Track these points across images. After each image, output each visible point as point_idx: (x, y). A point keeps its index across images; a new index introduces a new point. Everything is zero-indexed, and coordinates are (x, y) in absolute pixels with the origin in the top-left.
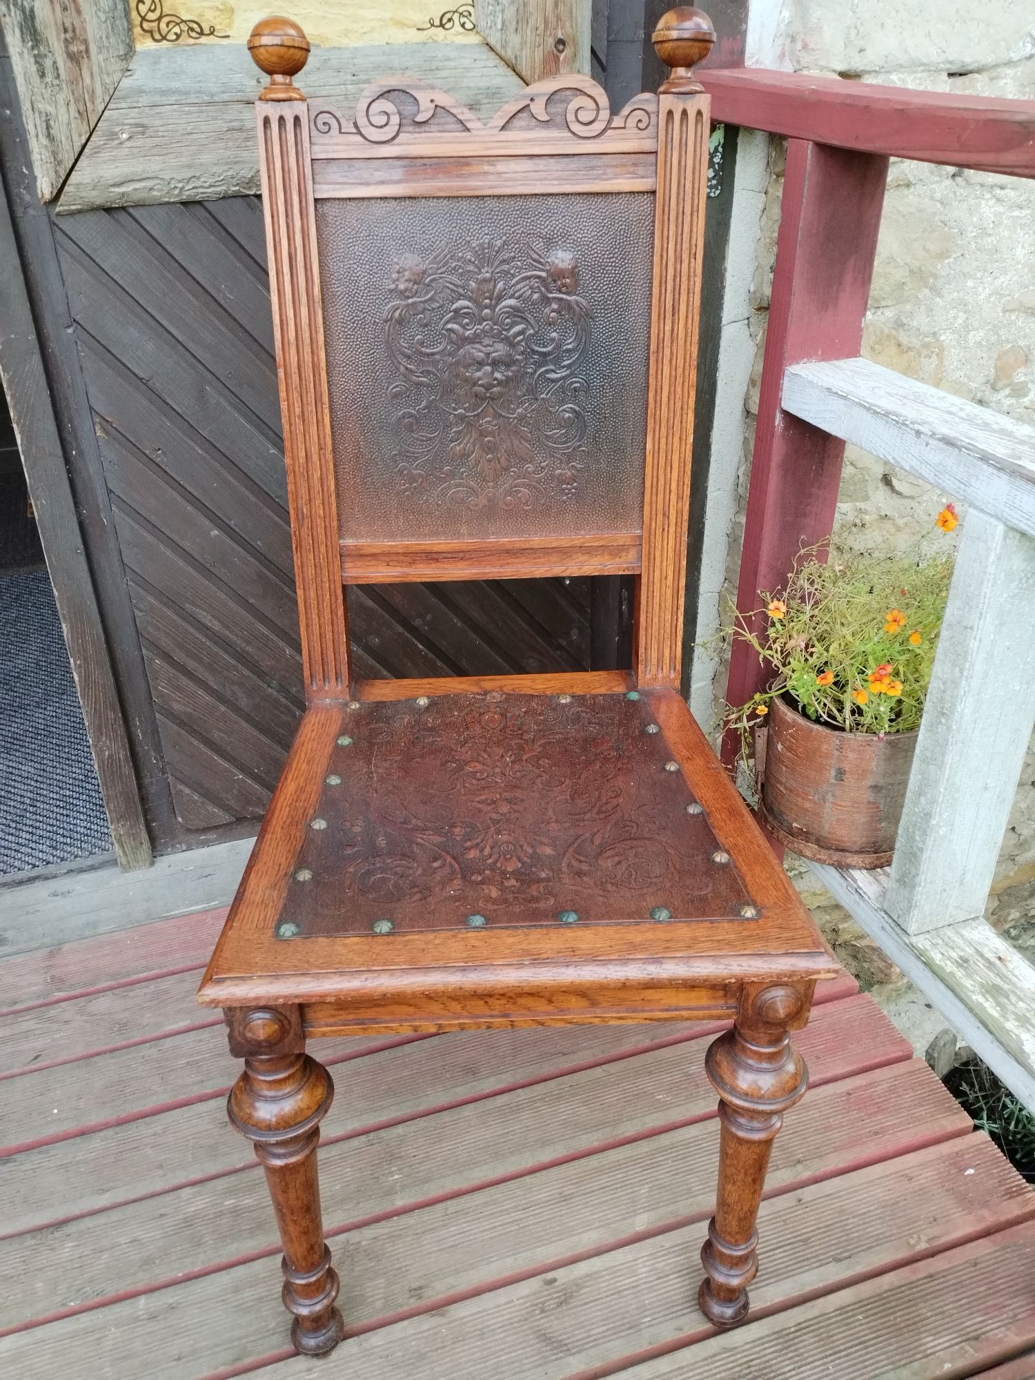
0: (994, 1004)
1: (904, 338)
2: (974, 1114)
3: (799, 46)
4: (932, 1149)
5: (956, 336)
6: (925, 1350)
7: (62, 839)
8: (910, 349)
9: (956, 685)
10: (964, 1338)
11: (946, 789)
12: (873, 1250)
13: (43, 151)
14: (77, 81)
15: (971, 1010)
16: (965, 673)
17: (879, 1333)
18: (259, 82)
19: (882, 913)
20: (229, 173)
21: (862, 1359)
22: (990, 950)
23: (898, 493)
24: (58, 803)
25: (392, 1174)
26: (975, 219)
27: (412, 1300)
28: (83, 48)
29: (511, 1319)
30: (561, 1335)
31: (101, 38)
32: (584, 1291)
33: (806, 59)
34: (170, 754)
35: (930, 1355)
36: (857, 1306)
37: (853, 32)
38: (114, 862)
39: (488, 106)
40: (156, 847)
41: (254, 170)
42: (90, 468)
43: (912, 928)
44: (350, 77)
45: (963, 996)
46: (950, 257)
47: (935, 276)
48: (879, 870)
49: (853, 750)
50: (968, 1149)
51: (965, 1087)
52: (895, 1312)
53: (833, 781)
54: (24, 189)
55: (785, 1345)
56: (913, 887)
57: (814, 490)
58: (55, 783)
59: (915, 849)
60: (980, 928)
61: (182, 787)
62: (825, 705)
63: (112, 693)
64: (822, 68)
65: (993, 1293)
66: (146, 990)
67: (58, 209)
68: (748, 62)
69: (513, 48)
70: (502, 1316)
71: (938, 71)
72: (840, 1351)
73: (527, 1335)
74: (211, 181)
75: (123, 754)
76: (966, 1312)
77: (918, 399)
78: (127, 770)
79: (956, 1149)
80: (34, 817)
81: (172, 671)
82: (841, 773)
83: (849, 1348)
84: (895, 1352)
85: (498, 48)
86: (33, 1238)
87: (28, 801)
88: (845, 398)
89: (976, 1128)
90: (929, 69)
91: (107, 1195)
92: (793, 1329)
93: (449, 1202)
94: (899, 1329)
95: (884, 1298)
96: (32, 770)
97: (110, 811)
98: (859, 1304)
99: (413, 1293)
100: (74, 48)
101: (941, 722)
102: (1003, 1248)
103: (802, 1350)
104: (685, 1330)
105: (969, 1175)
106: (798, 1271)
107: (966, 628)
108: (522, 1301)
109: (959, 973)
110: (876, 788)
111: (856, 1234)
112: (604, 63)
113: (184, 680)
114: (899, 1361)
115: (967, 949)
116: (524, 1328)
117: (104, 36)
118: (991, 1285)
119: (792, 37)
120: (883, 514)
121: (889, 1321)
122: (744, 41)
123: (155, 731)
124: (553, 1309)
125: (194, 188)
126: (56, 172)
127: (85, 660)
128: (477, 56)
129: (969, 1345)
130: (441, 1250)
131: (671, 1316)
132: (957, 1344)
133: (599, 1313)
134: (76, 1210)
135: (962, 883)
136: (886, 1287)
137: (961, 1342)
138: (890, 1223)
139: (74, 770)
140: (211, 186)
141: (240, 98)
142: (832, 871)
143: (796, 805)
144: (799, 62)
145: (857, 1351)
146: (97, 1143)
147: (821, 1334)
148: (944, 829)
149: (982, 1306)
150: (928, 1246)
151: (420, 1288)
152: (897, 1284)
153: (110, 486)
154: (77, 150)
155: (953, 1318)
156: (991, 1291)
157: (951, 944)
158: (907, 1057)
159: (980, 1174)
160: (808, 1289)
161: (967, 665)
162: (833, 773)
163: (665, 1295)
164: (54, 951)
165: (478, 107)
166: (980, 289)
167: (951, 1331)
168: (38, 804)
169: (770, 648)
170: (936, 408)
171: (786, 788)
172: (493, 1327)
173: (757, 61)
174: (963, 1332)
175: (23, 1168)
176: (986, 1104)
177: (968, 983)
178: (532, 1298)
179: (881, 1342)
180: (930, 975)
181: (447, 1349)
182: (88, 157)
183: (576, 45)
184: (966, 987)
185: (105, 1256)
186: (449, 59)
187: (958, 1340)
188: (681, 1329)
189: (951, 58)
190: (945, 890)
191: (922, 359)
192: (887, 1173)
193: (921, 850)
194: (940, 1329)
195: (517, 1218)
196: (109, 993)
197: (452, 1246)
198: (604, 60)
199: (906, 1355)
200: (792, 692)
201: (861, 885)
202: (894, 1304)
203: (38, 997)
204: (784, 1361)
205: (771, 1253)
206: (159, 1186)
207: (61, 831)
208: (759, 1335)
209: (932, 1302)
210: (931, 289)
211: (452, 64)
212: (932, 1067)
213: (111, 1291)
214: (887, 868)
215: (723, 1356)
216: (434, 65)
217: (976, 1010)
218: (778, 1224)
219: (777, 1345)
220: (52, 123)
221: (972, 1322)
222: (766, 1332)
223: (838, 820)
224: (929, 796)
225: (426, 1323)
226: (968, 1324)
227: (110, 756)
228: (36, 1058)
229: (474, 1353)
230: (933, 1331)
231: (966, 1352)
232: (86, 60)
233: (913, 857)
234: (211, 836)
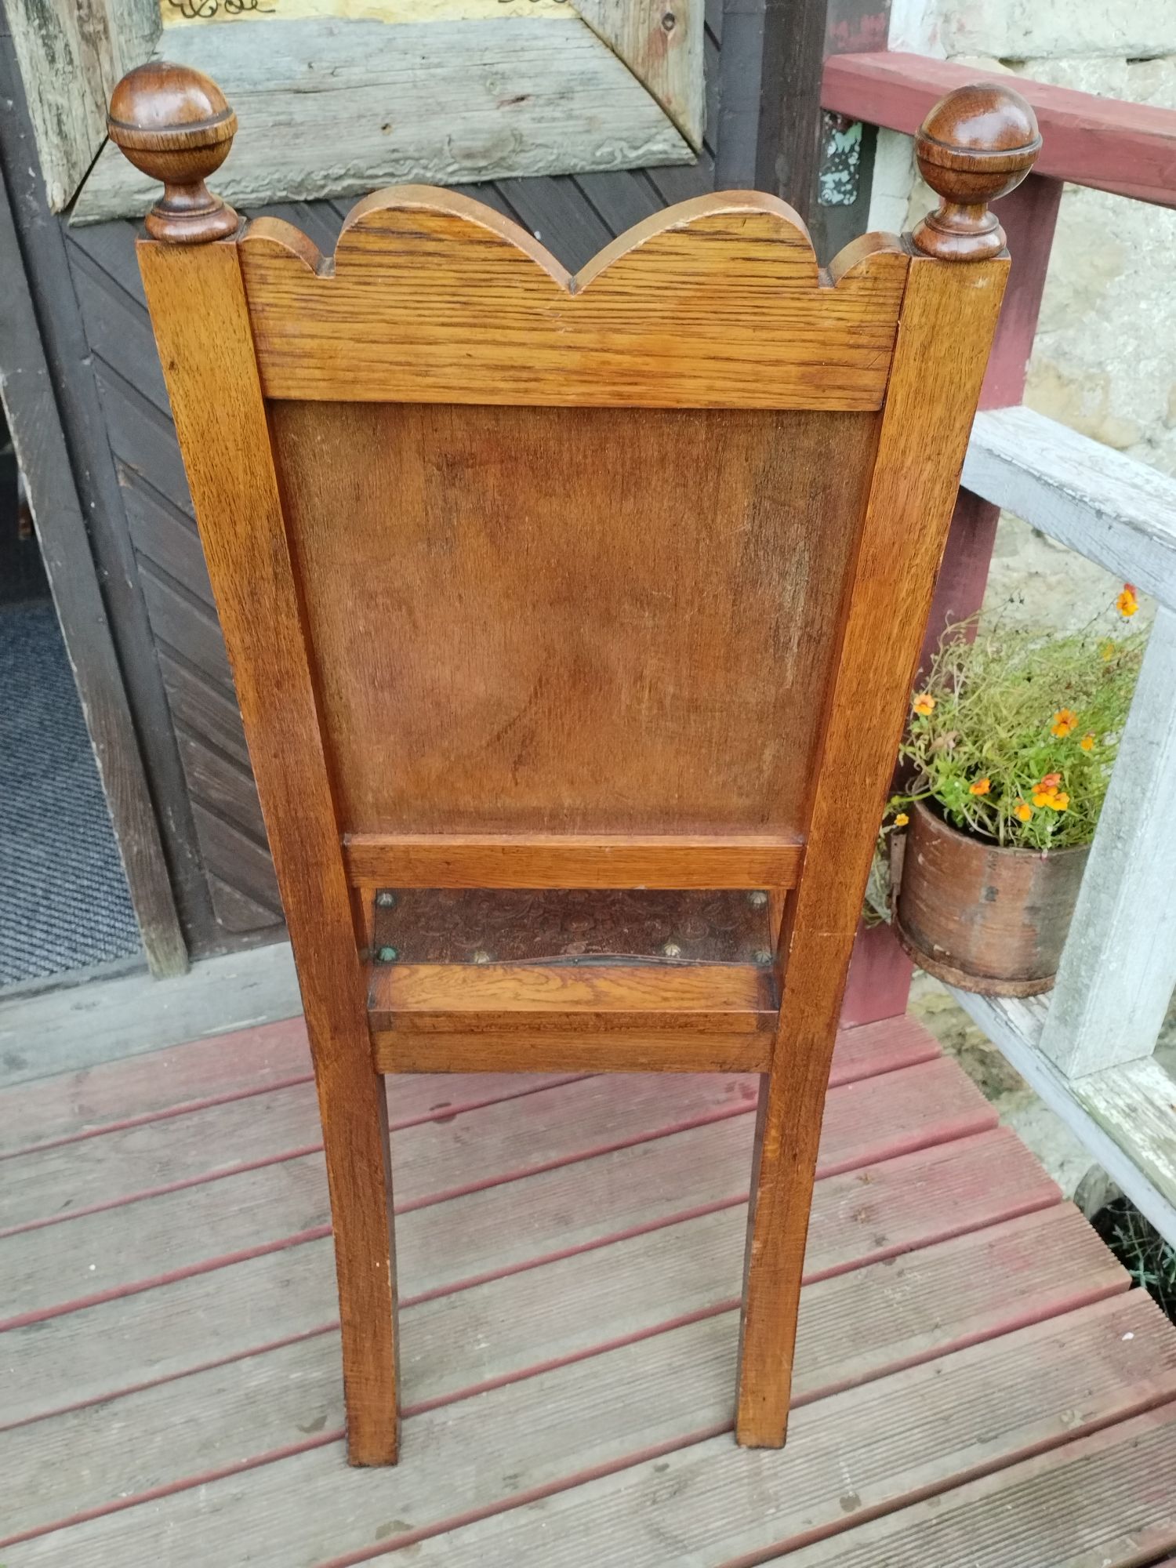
0: (1166, 1162)
1: (1065, 370)
2: (1130, 1264)
3: (954, 27)
4: (1085, 1310)
5: (1125, 366)
6: (1082, 1545)
7: (82, 940)
8: (1071, 381)
9: (1136, 805)
10: (1125, 1530)
11: (1119, 921)
12: (1022, 1428)
13: (54, 152)
14: (94, 67)
15: (1141, 1170)
16: (1148, 794)
17: (1030, 1525)
18: (310, 67)
19: (1037, 1051)
20: (276, 176)
21: (1012, 1555)
22: (1161, 1097)
23: (1051, 547)
24: (75, 895)
25: (478, 1341)
26: (1152, 230)
27: (508, 1490)
28: (100, 27)
29: (619, 1511)
30: (676, 1529)
31: (122, 14)
32: (699, 1479)
33: (961, 43)
34: (208, 848)
35: (1088, 1549)
36: (1005, 1494)
37: (1018, 11)
38: (143, 968)
39: (582, 94)
40: (192, 949)
41: (305, 172)
42: (112, 524)
43: (1072, 1071)
44: (419, 60)
45: (1132, 1153)
46: (1119, 274)
47: (1103, 297)
48: (1032, 999)
49: (1008, 868)
50: (1126, 1310)
51: (1118, 1232)
52: (1048, 1501)
53: (983, 901)
54: (32, 194)
55: (927, 1539)
56: (1076, 1027)
57: (964, 559)
58: (71, 871)
59: (1079, 984)
60: (1149, 1070)
61: (221, 885)
62: (975, 812)
63: (141, 780)
64: (980, 54)
65: (1157, 1477)
66: (189, 1123)
67: (72, 220)
68: (893, 45)
69: (613, 25)
70: (609, 1508)
71: (1116, 56)
72: (988, 1546)
73: (637, 1530)
74: (253, 185)
75: (153, 849)
76: (1127, 1500)
77: (1096, 466)
78: (159, 866)
79: (1113, 1310)
80: (49, 912)
81: (210, 755)
82: (992, 893)
83: (997, 1543)
84: (1048, 1547)
85: (595, 25)
86: (76, 1416)
87: (40, 893)
88: (1010, 463)
89: (1135, 1284)
90: (1106, 54)
91: (157, 1367)
92: (934, 1522)
93: (545, 1375)
94: (1052, 1520)
95: (1036, 1485)
96: (43, 855)
97: (140, 914)
98: (1008, 1491)
99: (509, 1481)
100: (89, 28)
101: (1116, 847)
102: (1167, 1425)
103: (945, 1546)
104: (815, 1523)
105: (1127, 1340)
106: (939, 1454)
107: (1151, 743)
108: (630, 1490)
109: (1127, 1125)
110: (1033, 910)
111: (1003, 1411)
112: (720, 41)
113: (223, 765)
114: (1054, 1556)
115: (1134, 1095)
116: (635, 1521)
117: (126, 14)
118: (1153, 1469)
119: (946, 16)
120: (1033, 570)
121: (1042, 1510)
122: (888, 20)
123: (190, 822)
124: (667, 1499)
125: (234, 193)
126: (70, 176)
127: (110, 743)
128: (569, 34)
129: (1131, 1538)
130: (537, 1431)
131: (798, 1507)
132: (1118, 1536)
133: (717, 1504)
134: (122, 1385)
135: (1131, 1021)
136: (1036, 1472)
137: (1121, 1535)
138: (1041, 1397)
139: (91, 854)
140: (252, 192)
141: (288, 87)
142: (978, 998)
143: (939, 925)
144: (953, 47)
145: (1006, 1546)
146: (141, 1305)
147: (967, 1526)
148: (1114, 965)
149: (1145, 1493)
150: (1083, 1423)
151: (515, 1476)
152: (1049, 1468)
153: (136, 544)
154: (95, 150)
155: (1112, 1507)
156: (1154, 1475)
157: (1116, 1089)
158: (1055, 1202)
159: (1139, 1338)
160: (951, 1474)
161: (1151, 786)
162: (984, 892)
163: (791, 1484)
164: (82, 1074)
165: (570, 95)
166: (1155, 311)
167: (1110, 1521)
168: (52, 897)
169: (912, 744)
170: (1117, 479)
171: (927, 906)
172: (599, 1521)
173: (903, 44)
174: (1123, 1523)
175: (60, 1335)
176: (1144, 1252)
177: (1137, 1137)
178: (641, 1487)
179: (1033, 1535)
180: (1093, 1125)
181: (549, 1546)
182: (108, 158)
183: (686, 19)
184: (1136, 1143)
185: (158, 1438)
186: (536, 38)
187: (1118, 1532)
188: (810, 1522)
189: (1132, 42)
190: (1111, 1030)
191: (1085, 393)
192: (1036, 1338)
193: (1087, 987)
194: (1100, 1518)
195: (621, 1394)
196: (147, 1126)
197: (549, 1428)
198: (718, 36)
199: (1061, 1550)
200: (938, 797)
201: (1012, 1017)
202: (1046, 1491)
203: (66, 1131)
204: (924, 1558)
205: (908, 1434)
206: (215, 1356)
207: (80, 930)
208: (898, 1529)
209: (1088, 1488)
210: (1098, 311)
211: (541, 43)
212: (1082, 1209)
213: (169, 1478)
214: (1041, 997)
215: (858, 1552)
216: (519, 44)
217: (1148, 1170)
218: (915, 1400)
219: (916, 1540)
220: (64, 117)
221: (1134, 1512)
222: (905, 1525)
223: (988, 945)
224: (1098, 928)
225: (523, 1517)
226: (1129, 1513)
227: (139, 852)
228: (67, 1203)
229: (579, 1551)
230: (1091, 1522)
231: (1128, 1546)
232: (104, 41)
233: (1077, 994)
234: (256, 938)
